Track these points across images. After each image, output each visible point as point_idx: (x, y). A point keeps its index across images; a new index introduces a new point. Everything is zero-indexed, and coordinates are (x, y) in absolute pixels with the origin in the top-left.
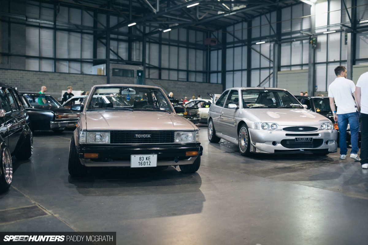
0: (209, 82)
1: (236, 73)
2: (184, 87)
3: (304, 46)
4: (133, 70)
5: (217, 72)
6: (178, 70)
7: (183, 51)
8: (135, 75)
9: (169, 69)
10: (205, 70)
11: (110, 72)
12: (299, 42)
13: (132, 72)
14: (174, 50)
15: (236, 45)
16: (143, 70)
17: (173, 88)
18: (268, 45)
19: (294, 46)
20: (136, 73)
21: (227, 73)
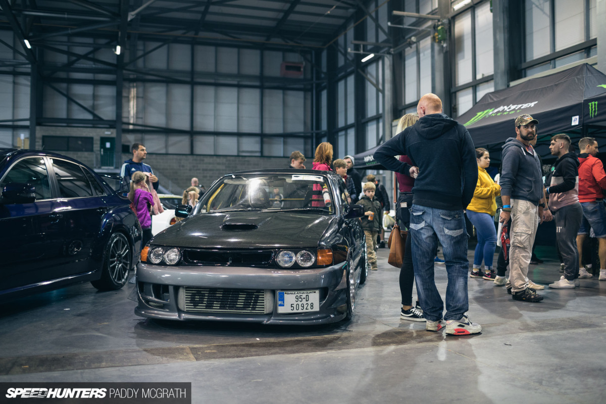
8: (97, 146)
11: (37, 144)
13: (90, 140)
17: (190, 170)
20: (99, 142)
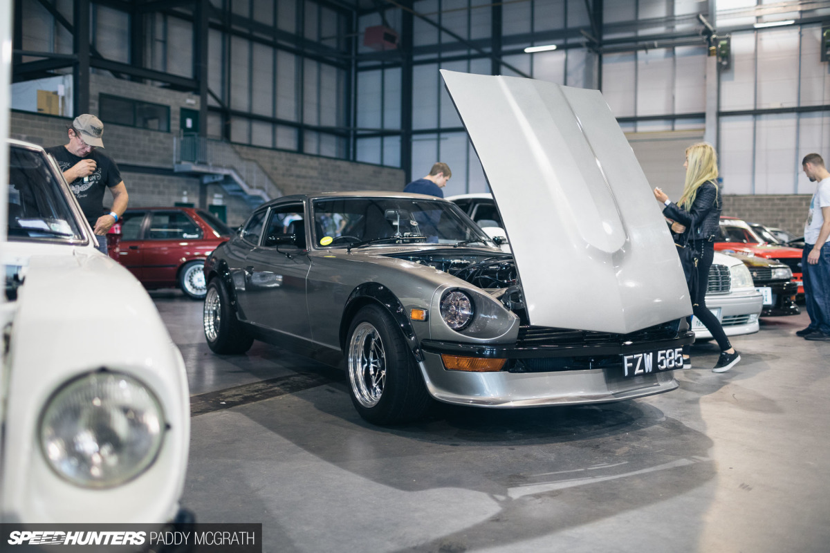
0: (354, 161)
1: (446, 139)
2: (313, 173)
3: (677, 63)
4: (168, 108)
5: (382, 134)
6: (274, 122)
7: (288, 63)
9: (251, 117)
10: (342, 125)
12: (661, 52)
14: (264, 55)
15: (444, 55)
16: (197, 107)
18: (560, 57)
19: (647, 63)
21: (415, 137)
